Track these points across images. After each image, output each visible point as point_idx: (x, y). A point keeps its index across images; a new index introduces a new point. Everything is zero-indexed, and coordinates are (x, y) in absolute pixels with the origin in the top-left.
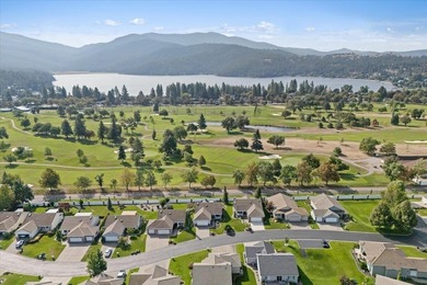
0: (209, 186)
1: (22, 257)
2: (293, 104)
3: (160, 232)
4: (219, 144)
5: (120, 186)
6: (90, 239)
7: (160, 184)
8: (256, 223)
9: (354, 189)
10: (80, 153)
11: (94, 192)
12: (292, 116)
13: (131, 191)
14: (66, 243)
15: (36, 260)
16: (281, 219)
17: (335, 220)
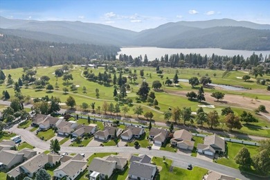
0: (149, 118)
1: (35, 137)
2: (256, 71)
3: (100, 138)
4: (179, 94)
5: (101, 110)
6: (67, 134)
7: (122, 113)
8: (157, 145)
9: (250, 137)
10: (97, 90)
11: (89, 111)
12: (251, 79)
13: (106, 114)
14: (56, 134)
15: (39, 139)
16: (174, 146)
17: (211, 154)
